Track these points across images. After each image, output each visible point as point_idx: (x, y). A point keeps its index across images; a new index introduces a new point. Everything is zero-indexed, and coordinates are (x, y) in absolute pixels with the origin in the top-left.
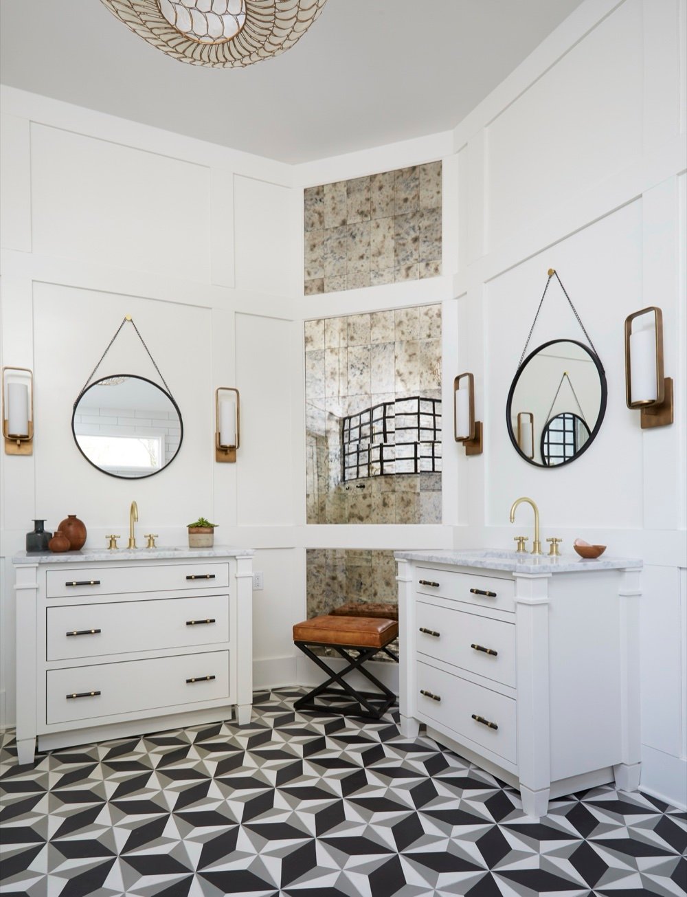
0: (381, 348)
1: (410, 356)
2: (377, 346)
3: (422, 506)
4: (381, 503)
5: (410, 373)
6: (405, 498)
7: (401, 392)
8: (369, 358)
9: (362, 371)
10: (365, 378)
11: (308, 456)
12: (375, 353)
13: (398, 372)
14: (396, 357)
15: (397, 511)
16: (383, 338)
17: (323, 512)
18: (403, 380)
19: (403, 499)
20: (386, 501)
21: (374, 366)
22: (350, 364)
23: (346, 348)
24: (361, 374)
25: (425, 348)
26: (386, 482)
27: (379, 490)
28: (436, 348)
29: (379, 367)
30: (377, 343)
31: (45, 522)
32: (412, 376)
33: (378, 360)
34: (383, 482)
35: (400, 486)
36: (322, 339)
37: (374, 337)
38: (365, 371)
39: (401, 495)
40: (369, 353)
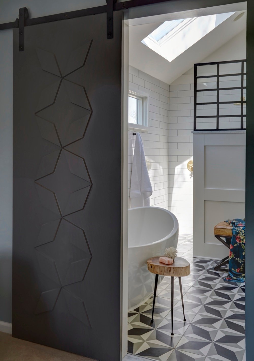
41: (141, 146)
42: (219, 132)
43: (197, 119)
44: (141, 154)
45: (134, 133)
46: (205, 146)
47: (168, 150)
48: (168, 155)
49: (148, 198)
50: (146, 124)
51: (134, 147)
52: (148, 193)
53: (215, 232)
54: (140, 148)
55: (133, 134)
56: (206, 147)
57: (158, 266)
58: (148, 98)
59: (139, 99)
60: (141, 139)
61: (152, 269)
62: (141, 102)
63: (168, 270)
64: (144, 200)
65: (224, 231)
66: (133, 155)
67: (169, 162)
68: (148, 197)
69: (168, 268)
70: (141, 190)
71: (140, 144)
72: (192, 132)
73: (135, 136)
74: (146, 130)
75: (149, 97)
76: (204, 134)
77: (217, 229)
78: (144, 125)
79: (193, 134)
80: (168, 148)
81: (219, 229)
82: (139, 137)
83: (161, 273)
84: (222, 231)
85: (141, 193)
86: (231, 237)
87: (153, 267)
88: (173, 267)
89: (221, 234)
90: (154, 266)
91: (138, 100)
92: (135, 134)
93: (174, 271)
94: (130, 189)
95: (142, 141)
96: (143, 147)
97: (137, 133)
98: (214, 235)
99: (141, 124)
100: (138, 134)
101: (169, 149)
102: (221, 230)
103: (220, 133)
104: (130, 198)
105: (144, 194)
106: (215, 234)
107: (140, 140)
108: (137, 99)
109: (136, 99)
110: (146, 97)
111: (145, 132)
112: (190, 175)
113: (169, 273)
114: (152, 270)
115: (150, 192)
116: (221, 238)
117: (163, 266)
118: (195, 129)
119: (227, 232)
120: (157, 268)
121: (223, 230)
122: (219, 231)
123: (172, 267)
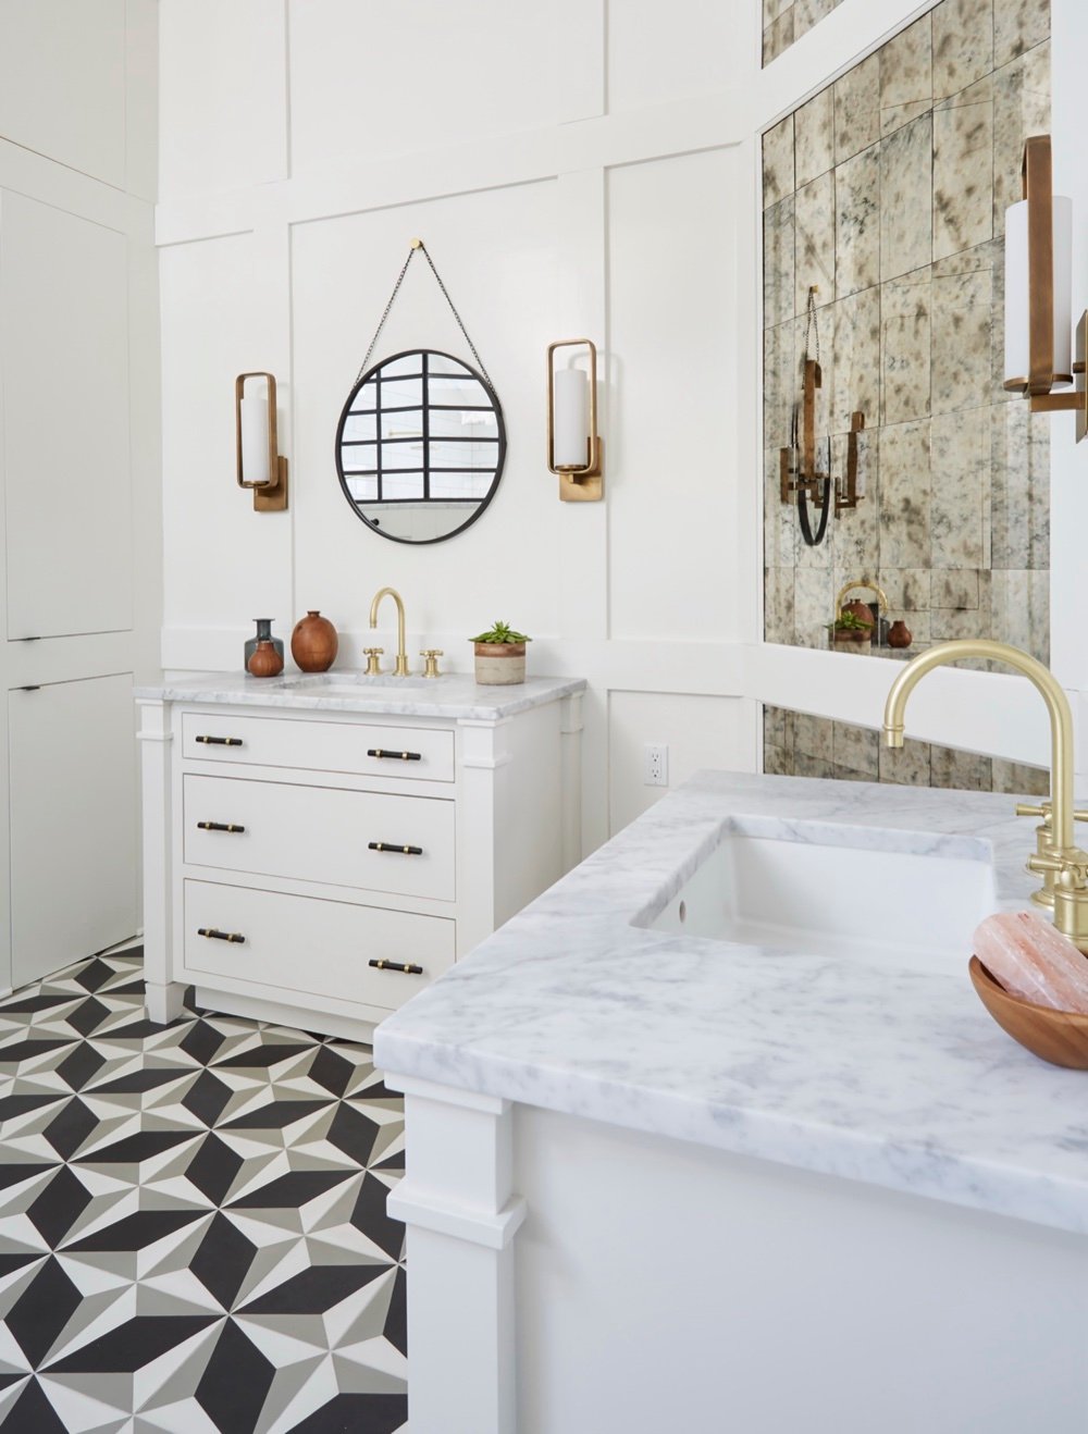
0: (900, 143)
1: (969, 136)
2: (894, 138)
3: (996, 614)
4: (900, 599)
5: (970, 191)
6: (953, 588)
7: (946, 259)
8: (877, 181)
9: (862, 223)
10: (870, 242)
11: (767, 473)
12: (888, 161)
13: (940, 197)
14: (934, 155)
15: (935, 624)
16: (906, 106)
17: (791, 614)
18: (950, 221)
19: (948, 591)
20: (911, 592)
21: (886, 201)
22: (839, 212)
23: (833, 171)
24: (861, 232)
25: (1007, 96)
26: (910, 536)
27: (895, 559)
28: (1038, 83)
29: (898, 198)
30: (892, 129)
31: (272, 623)
32: (974, 197)
33: (896, 180)
34: (904, 538)
35: (941, 548)
36: (790, 167)
37: (886, 115)
38: (868, 220)
39: (944, 577)
40: (877, 167)
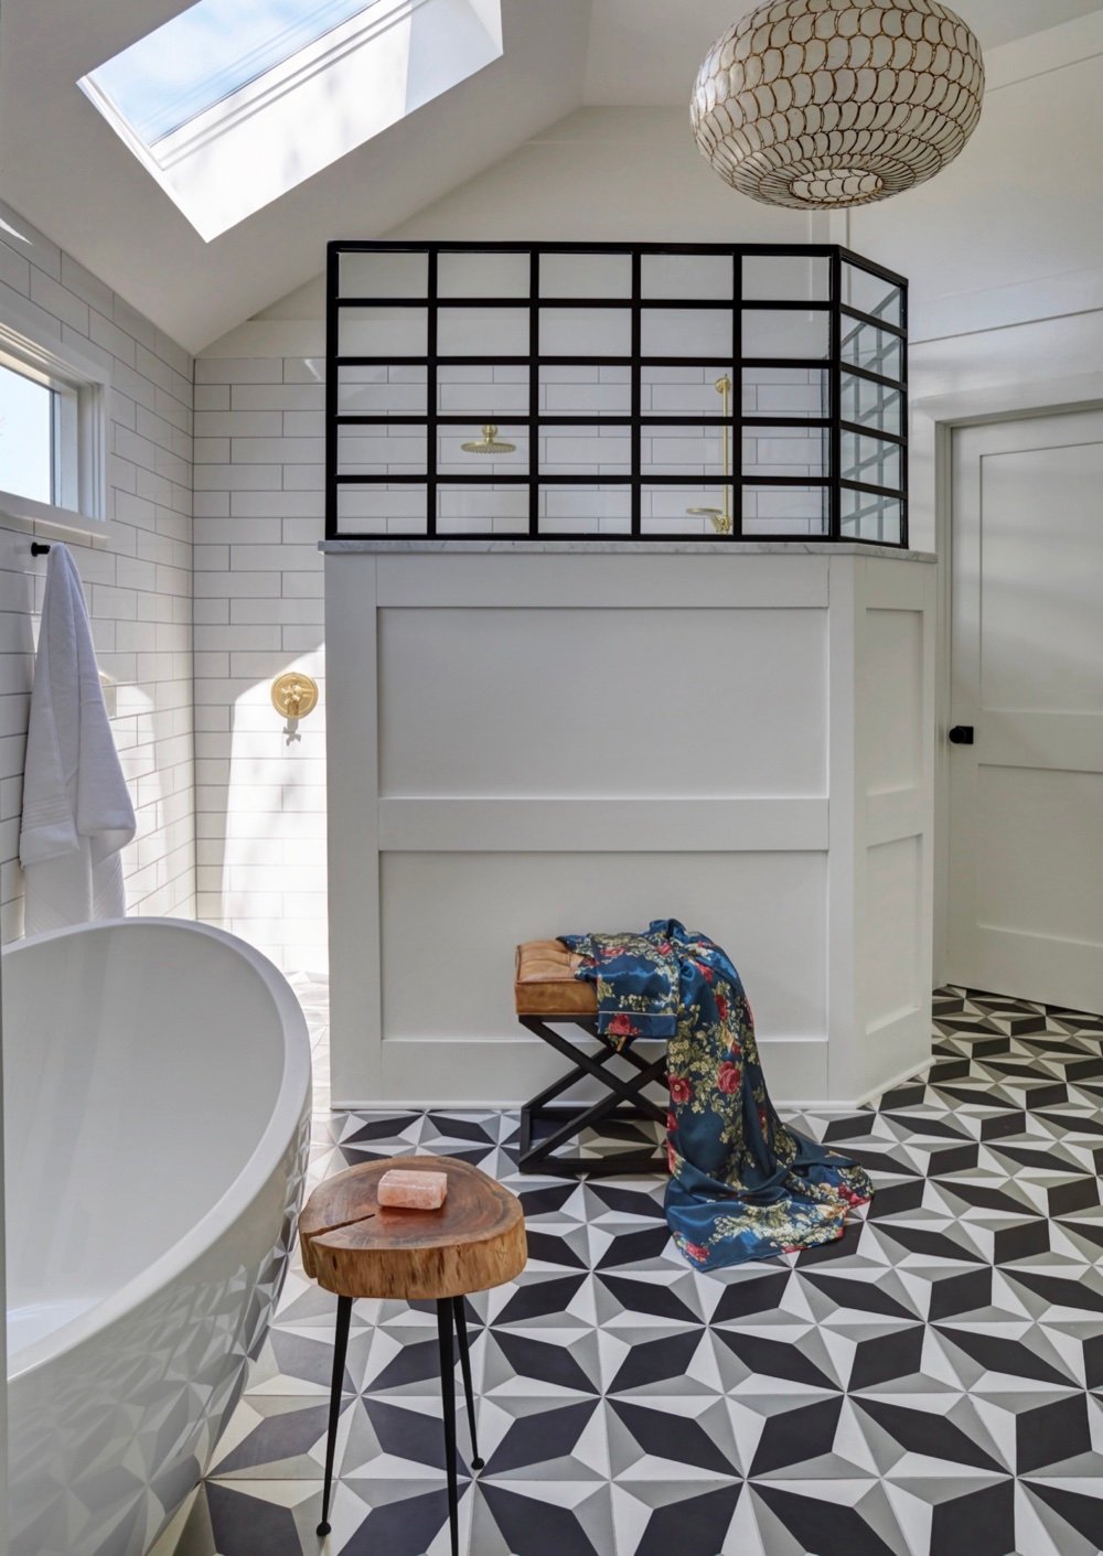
41: (76, 606)
42: (443, 546)
43: (340, 487)
44: (74, 645)
45: (41, 542)
46: (378, 608)
47: (190, 627)
48: (190, 649)
49: (111, 857)
50: (99, 508)
51: (40, 612)
52: (114, 836)
53: (519, 1002)
54: (71, 619)
55: (38, 550)
56: (385, 613)
57: (375, 1252)
58: (107, 391)
59: (59, 393)
60: (75, 573)
61: (339, 1273)
62: (73, 406)
63: (430, 1266)
64: (93, 866)
65: (562, 995)
66: (36, 651)
67: (194, 679)
68: (110, 854)
69: (431, 1253)
70: (76, 823)
71: (71, 600)
72: (321, 546)
73: (42, 558)
74: (95, 535)
75: (112, 387)
76: (377, 553)
77: (529, 988)
78: (89, 512)
79: (326, 553)
80: (190, 622)
81: (538, 988)
82: (66, 564)
83: (391, 1292)
84: (553, 995)
85: (78, 834)
86: (592, 1016)
87: (345, 1259)
88: (453, 1246)
89: (551, 1007)
90: (351, 1259)
91: (56, 395)
92: (44, 549)
93: (462, 1267)
94: (21, 822)
95: (82, 585)
96: (87, 614)
97: (53, 545)
98: (517, 1017)
99: (74, 508)
100: (57, 549)
101: (193, 625)
102: (550, 989)
103: (445, 549)
104: (20, 863)
105: (92, 838)
106: (519, 1011)
107: (67, 577)
108: (53, 391)
109: (47, 392)
110: (97, 387)
111: (91, 545)
112: (285, 732)
113: (436, 1282)
114: (336, 1280)
115: (122, 827)
116: (547, 1025)
117: (403, 1251)
118: (331, 531)
119: (577, 998)
120: (369, 1266)
121: (556, 988)
122: (542, 994)
123: (448, 1247)
